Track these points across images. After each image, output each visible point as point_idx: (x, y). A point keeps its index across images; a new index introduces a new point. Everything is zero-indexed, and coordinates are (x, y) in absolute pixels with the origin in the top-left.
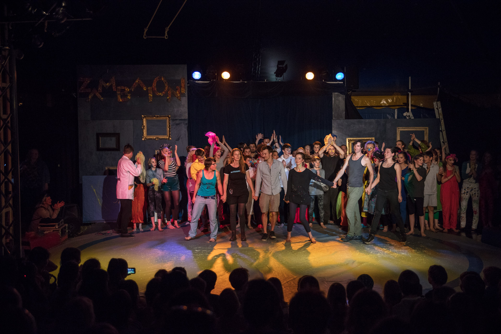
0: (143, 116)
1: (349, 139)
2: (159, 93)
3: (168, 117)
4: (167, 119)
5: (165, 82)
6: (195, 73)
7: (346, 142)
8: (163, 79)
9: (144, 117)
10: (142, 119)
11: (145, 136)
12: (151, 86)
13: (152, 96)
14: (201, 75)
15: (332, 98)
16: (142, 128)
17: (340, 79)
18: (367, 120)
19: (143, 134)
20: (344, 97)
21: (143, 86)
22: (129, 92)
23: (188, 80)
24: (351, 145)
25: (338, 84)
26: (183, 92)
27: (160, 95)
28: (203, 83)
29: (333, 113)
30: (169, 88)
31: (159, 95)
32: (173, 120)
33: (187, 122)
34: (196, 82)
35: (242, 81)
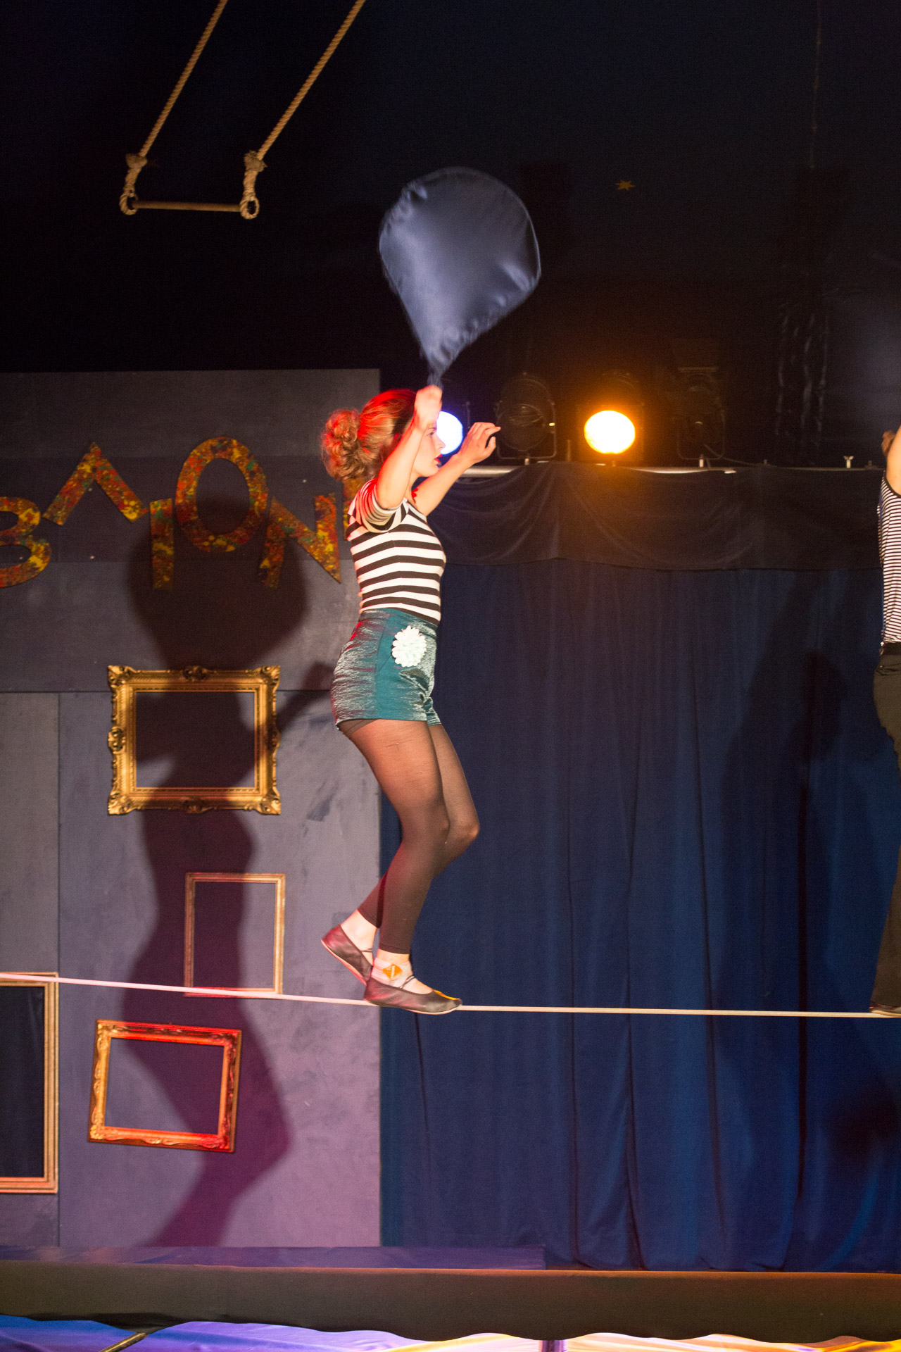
0: (116, 670)
2: (212, 538)
3: (264, 675)
4: (258, 690)
5: (252, 474)
8: (237, 454)
9: (121, 676)
10: (113, 691)
11: (124, 788)
12: (168, 490)
13: (169, 551)
16: (111, 739)
19: (115, 776)
21: (120, 493)
22: (40, 532)
27: (220, 547)
28: (474, 479)
30: (274, 504)
31: (211, 546)
32: (294, 696)
35: (708, 463)
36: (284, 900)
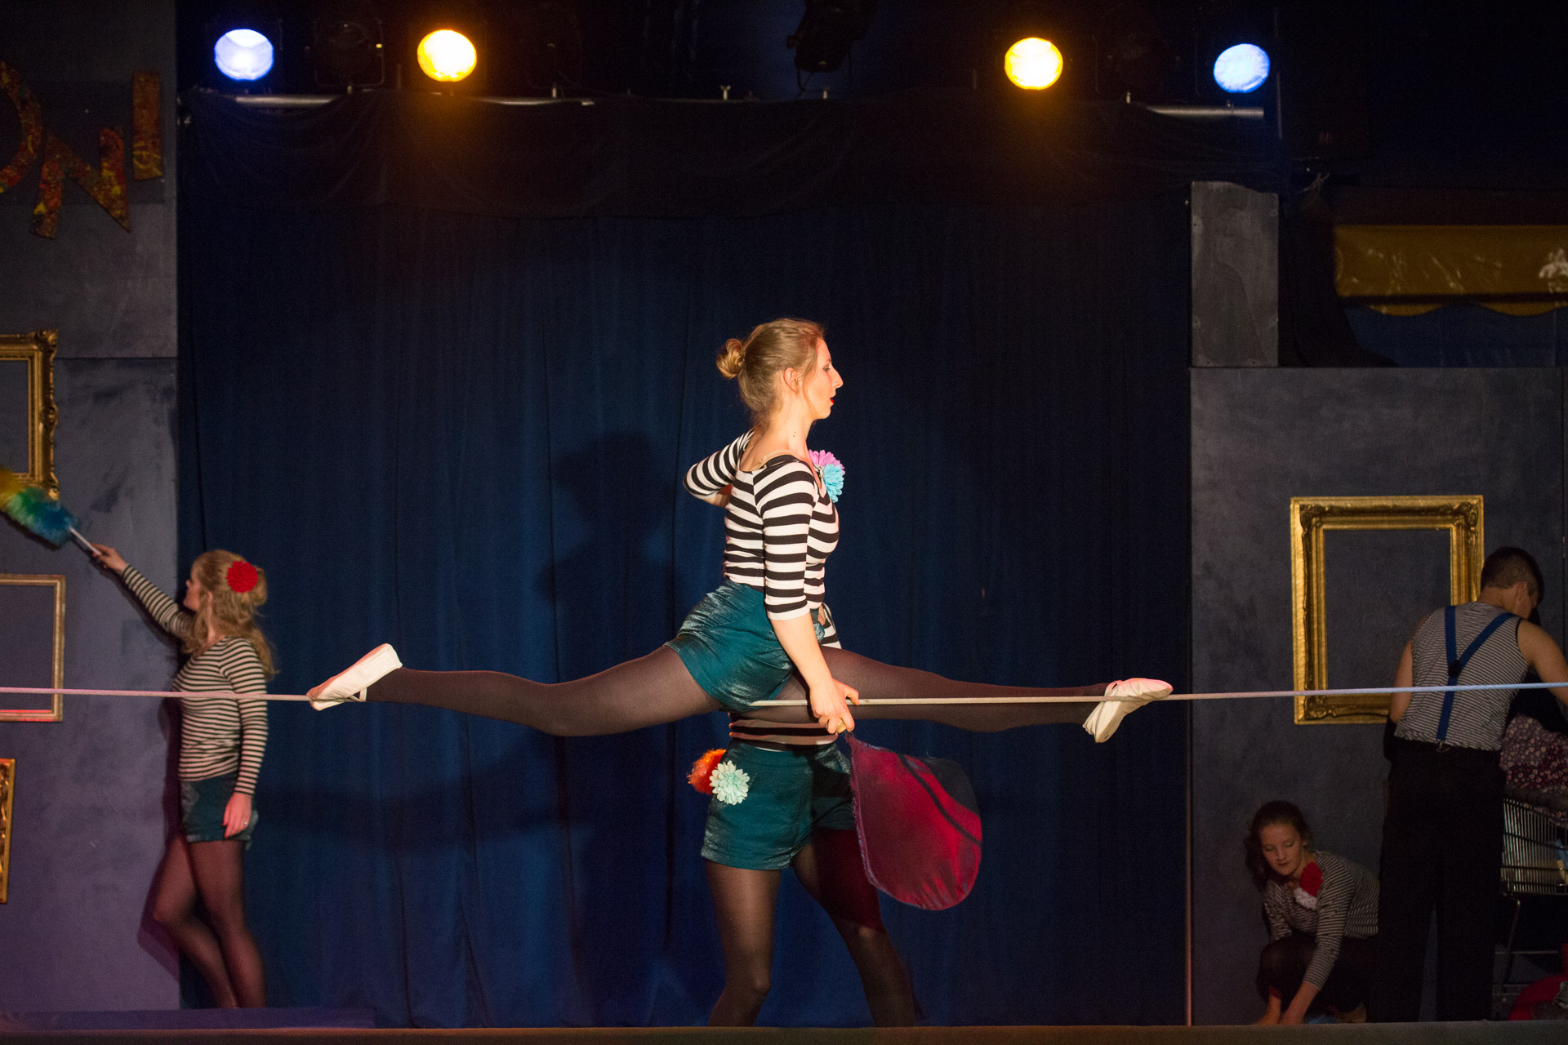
1: (1310, 502)
3: (40, 341)
4: (32, 358)
5: (24, 102)
6: (228, 39)
7: (1288, 519)
8: (6, 79)
14: (277, 54)
15: (1189, 219)
17: (1246, 88)
18: (1432, 376)
20: (1275, 213)
23: (183, 86)
24: (1321, 546)
25: (1233, 118)
26: (146, 171)
28: (288, 109)
29: (1196, 324)
30: (50, 138)
32: (76, 365)
33: (171, 378)
34: (240, 99)
35: (563, 94)
36: (64, 606)
